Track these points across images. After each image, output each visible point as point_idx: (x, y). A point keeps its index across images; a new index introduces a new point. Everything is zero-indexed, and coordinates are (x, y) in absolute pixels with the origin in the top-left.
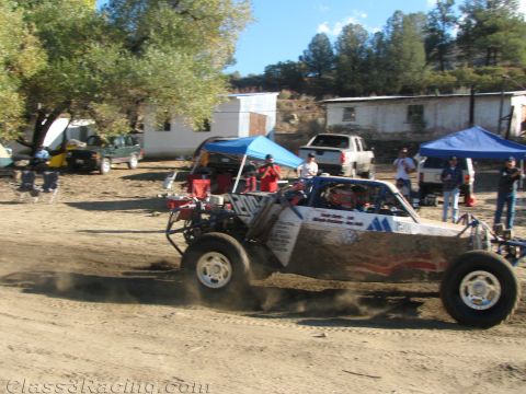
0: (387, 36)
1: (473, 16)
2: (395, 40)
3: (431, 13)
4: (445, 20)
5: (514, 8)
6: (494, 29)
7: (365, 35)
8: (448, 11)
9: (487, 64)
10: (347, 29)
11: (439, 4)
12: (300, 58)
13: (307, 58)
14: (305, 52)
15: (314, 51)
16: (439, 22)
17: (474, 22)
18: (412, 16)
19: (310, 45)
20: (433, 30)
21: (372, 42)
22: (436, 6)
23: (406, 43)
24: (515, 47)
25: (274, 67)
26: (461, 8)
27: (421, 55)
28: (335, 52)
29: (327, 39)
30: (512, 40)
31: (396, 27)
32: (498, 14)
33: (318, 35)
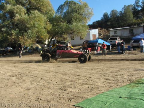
0: (123, 12)
2: (125, 13)
3: (134, 5)
4: (138, 6)
7: (117, 12)
8: (138, 4)
10: (112, 11)
11: (135, 2)
12: (101, 19)
13: (103, 19)
14: (102, 18)
15: (104, 17)
16: (136, 7)
18: (129, 6)
19: (103, 16)
20: (134, 9)
21: (119, 14)
22: (135, 3)
23: (128, 13)
25: (95, 22)
26: (141, 3)
27: (132, 16)
28: (110, 17)
29: (107, 14)
31: (125, 9)
33: (105, 13)
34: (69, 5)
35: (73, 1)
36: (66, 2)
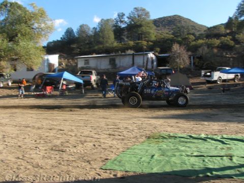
0: (98, 29)
1: (133, 20)
2: (102, 31)
3: (115, 19)
4: (121, 22)
5: (148, 17)
6: (140, 26)
7: (89, 29)
8: (122, 18)
9: (139, 40)
10: (81, 26)
11: (119, 15)
12: (61, 38)
13: (64, 39)
14: (63, 36)
15: (67, 35)
16: (119, 23)
17: (133, 23)
18: (108, 20)
19: (65, 33)
20: (116, 26)
21: (92, 31)
22: (117, 16)
23: (106, 32)
24: (149, 33)
25: (51, 42)
26: (127, 17)
27: (112, 36)
28: (76, 34)
29: (72, 30)
30: (148, 30)
31: (102, 25)
32: (142, 19)
33: (68, 28)
34: (9, 8)
35: (16, 3)
36: (3, 2)
